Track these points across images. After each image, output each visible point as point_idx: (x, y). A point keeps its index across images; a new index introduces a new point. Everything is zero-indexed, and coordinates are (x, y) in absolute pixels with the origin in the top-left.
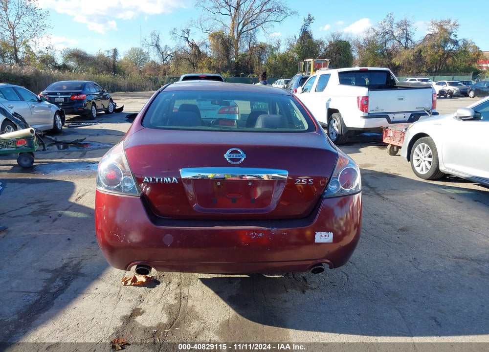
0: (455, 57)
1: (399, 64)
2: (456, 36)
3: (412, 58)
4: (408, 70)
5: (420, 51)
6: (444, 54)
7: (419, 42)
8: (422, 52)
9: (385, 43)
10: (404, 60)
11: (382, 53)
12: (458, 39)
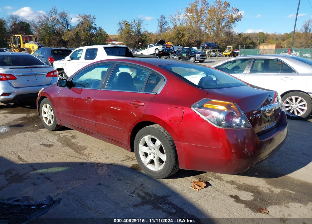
0: (96, 37)
1: (67, 40)
2: (95, 25)
3: (74, 37)
4: (73, 44)
5: (77, 33)
6: (91, 35)
7: (75, 27)
8: (79, 34)
9: (54, 25)
10: (69, 38)
11: (53, 32)
12: (96, 27)
